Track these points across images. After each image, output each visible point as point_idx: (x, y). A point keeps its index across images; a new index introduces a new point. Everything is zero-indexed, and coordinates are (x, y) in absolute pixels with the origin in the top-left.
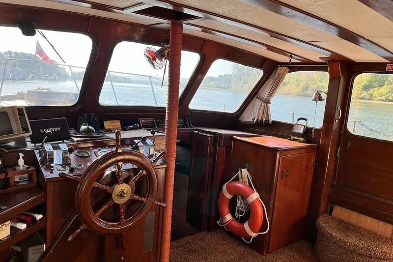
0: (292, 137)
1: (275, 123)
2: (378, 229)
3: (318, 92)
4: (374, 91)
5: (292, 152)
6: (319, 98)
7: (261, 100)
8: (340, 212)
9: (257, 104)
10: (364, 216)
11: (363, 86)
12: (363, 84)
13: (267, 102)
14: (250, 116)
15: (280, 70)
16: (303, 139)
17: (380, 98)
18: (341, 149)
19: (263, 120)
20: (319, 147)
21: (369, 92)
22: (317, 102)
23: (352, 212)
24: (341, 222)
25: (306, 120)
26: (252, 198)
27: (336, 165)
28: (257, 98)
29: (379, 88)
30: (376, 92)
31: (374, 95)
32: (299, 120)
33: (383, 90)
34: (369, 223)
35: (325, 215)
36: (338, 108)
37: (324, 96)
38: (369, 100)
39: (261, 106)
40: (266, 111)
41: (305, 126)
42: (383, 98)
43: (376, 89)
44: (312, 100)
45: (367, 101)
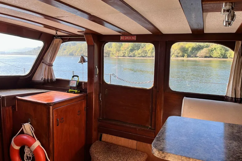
0: (70, 90)
1: (58, 81)
2: (128, 144)
3: (82, 56)
4: (135, 52)
5: (65, 104)
6: (83, 60)
7: (45, 64)
8: (106, 137)
9: (43, 67)
10: (120, 138)
11: (130, 50)
12: (130, 49)
13: (50, 65)
14: (39, 77)
15: (56, 41)
16: (77, 91)
17: (138, 56)
18: (102, 95)
19: (49, 79)
20: (87, 95)
21: (133, 53)
22: (82, 63)
23: (113, 136)
24: (107, 143)
25: (78, 76)
26: (34, 147)
27: (100, 105)
28: (43, 62)
29: (137, 50)
30: (136, 52)
31: (135, 54)
32: (73, 77)
33: (140, 51)
34: (123, 141)
35: (97, 141)
36: (95, 67)
37: (86, 59)
38: (134, 57)
39: (46, 69)
40: (50, 72)
41: (77, 81)
42: (140, 56)
43: (136, 51)
44: (79, 62)
45: (133, 58)
